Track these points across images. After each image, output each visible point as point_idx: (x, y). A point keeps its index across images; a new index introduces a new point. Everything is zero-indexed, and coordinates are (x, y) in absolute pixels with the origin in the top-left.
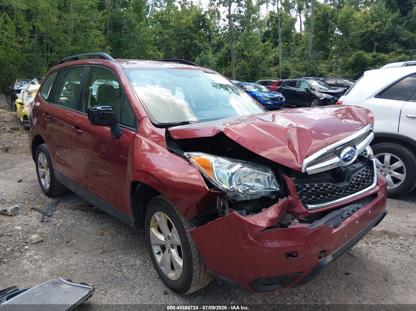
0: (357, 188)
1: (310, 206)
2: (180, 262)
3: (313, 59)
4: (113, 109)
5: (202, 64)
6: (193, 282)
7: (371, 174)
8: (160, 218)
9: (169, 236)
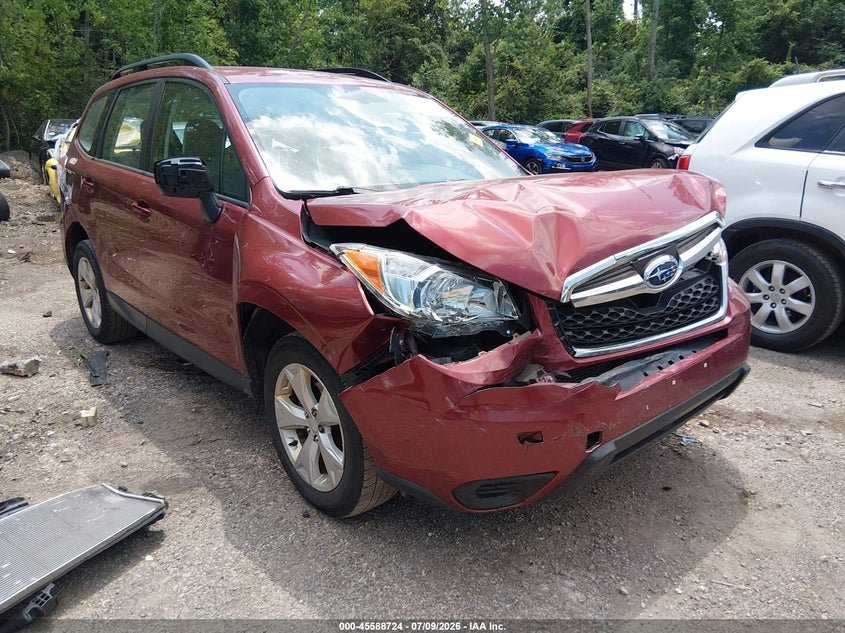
0: (682, 318)
1: (580, 352)
2: (338, 457)
3: (659, 77)
4: (204, 164)
5: (425, 87)
6: (363, 491)
7: (715, 292)
8: (296, 375)
9: (314, 410)
